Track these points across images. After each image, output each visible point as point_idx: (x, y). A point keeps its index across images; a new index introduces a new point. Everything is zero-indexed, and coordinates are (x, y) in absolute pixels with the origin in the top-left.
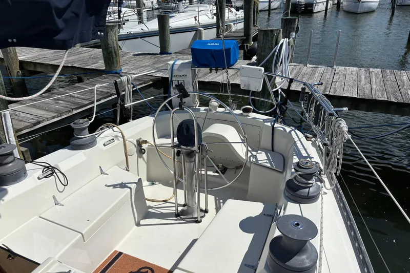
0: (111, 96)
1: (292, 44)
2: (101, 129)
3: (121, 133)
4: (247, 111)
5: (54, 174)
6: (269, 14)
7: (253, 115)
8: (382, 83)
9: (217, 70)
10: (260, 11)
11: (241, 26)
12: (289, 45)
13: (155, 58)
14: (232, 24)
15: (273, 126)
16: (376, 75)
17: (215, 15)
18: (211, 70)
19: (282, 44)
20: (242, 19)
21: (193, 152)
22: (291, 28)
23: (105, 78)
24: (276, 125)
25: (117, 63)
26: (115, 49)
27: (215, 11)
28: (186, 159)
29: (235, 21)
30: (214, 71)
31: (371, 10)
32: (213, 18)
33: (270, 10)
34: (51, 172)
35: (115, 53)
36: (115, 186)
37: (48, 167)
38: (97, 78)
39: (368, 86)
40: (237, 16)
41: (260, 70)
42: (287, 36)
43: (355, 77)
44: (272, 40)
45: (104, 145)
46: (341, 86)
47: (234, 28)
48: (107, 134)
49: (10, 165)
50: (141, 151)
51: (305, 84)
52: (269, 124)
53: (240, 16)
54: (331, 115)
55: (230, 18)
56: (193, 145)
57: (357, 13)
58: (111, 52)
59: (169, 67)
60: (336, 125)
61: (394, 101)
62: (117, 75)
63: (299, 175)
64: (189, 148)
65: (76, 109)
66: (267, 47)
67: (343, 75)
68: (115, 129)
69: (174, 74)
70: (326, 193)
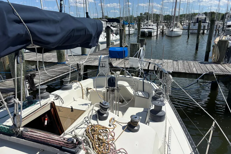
0: (64, 73)
1: (145, 49)
2: (72, 83)
3: (81, 84)
4: (132, 75)
5: (59, 99)
6: (129, 36)
7: (134, 77)
8: (183, 66)
9: (119, 59)
10: (126, 35)
11: (118, 42)
12: (143, 50)
13: (79, 57)
14: (114, 42)
15: (143, 81)
16: (180, 63)
17: (106, 37)
18: (117, 59)
19: (141, 50)
20: (119, 40)
21: (114, 89)
22: (143, 43)
23: (58, 66)
24: (144, 81)
25: (64, 59)
26: (63, 53)
27: (106, 35)
28: (111, 93)
29: (116, 41)
30: (118, 60)
31: (179, 35)
32: (105, 39)
33: (129, 35)
34: (57, 98)
35: (63, 54)
36: (83, 105)
37: (56, 96)
38: (55, 66)
39: (177, 67)
40: (117, 38)
41: (137, 59)
42: (142, 46)
43: (172, 64)
44: (136, 48)
45: (75, 89)
46: (166, 67)
47: (115, 43)
48: (75, 85)
49: (44, 93)
50: (88, 93)
51: (155, 64)
52: (142, 81)
53: (118, 38)
54: (166, 73)
55: (113, 39)
56: (115, 86)
57: (172, 37)
58: (61, 54)
59: (99, 58)
60: (168, 77)
61: (187, 72)
62: (64, 64)
63: (157, 93)
64: (112, 88)
65: (50, 78)
66: (134, 51)
67: (167, 63)
68: (78, 83)
69: (101, 61)
70: (166, 103)
